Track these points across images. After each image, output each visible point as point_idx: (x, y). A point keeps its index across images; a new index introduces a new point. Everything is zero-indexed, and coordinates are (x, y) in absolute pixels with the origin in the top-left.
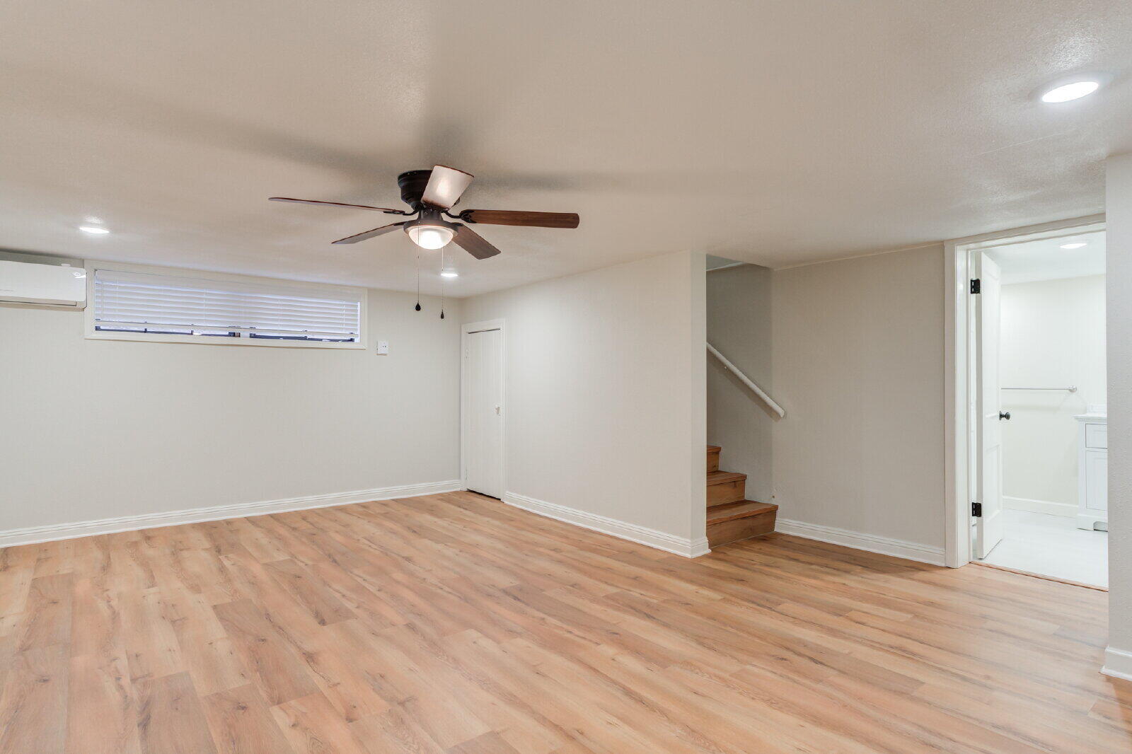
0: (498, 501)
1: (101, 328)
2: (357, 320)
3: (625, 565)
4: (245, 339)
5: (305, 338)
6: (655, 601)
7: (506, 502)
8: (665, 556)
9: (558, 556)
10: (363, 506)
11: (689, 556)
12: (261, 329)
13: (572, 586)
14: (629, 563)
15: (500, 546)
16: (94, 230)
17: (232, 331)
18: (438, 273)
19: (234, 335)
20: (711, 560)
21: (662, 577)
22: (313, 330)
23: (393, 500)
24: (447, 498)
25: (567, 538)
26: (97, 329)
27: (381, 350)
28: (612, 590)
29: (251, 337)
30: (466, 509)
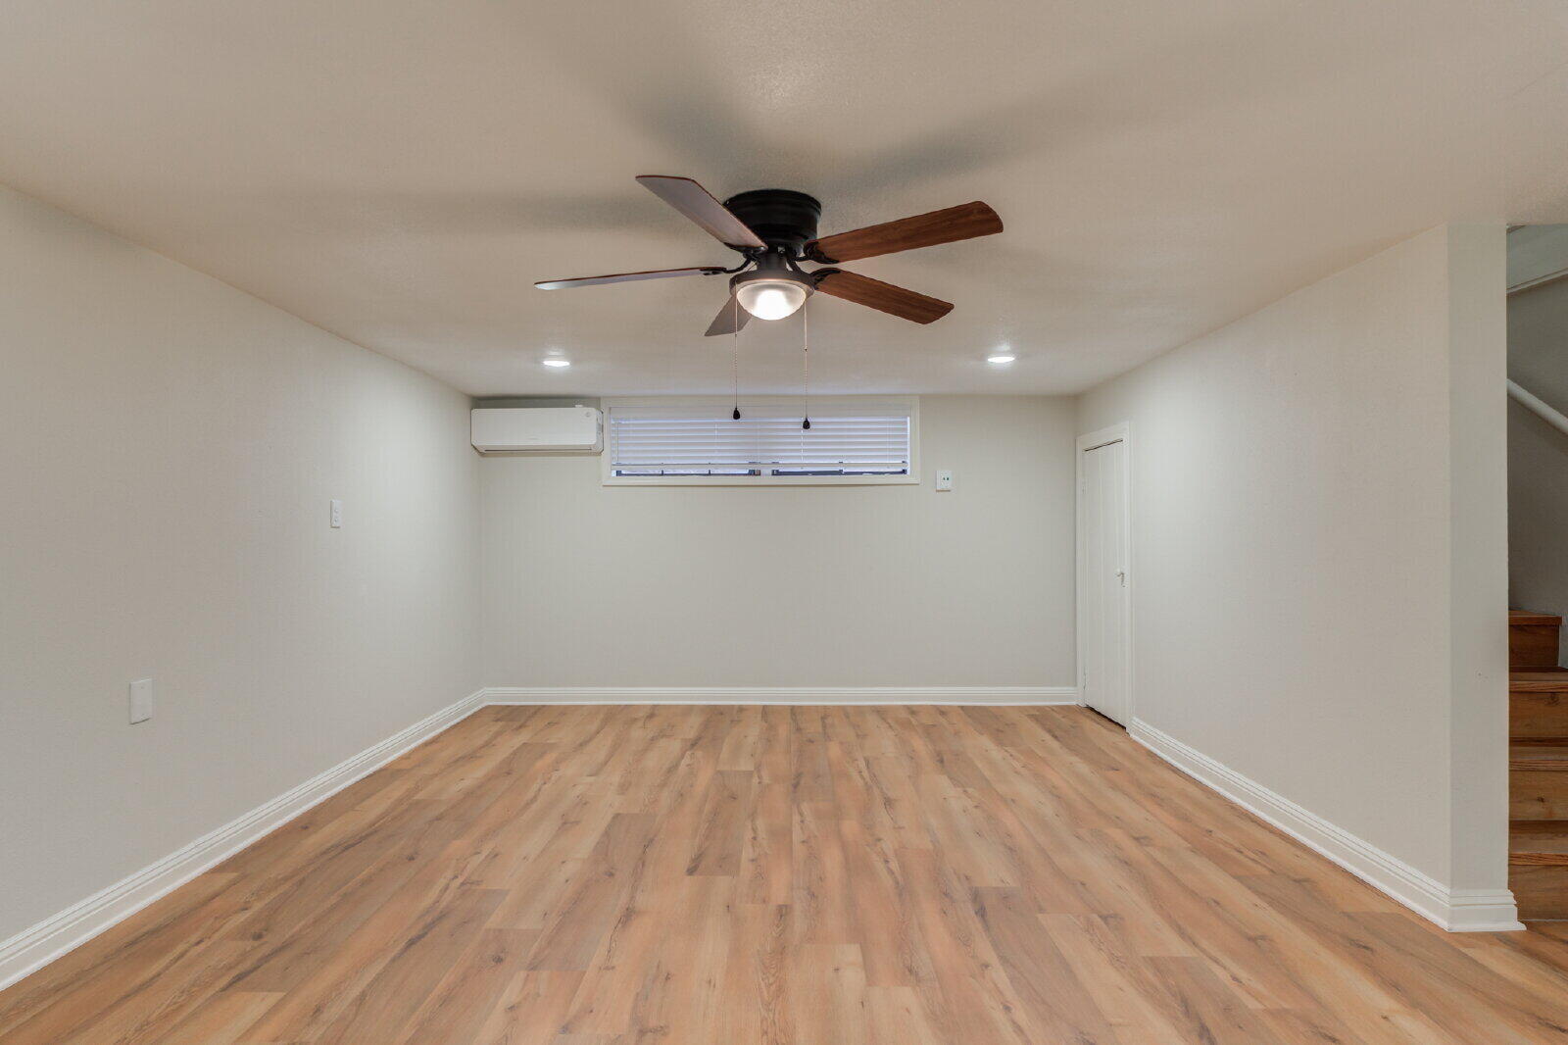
0: (1120, 729)
1: (623, 472)
2: (906, 443)
3: (1259, 901)
4: (766, 478)
5: (840, 473)
6: (1252, 1004)
7: (1133, 736)
8: (1380, 908)
9: (1133, 851)
10: (912, 711)
11: (1444, 924)
12: (787, 462)
13: (1104, 918)
14: (1274, 902)
15: (1048, 809)
16: (556, 363)
17: (752, 467)
18: (983, 357)
19: (752, 473)
20: (1505, 950)
21: (1326, 957)
22: (852, 462)
23: (962, 707)
24: (1042, 716)
25: (1185, 819)
26: (619, 473)
27: (942, 485)
28: (1178, 948)
29: (773, 474)
30: (1056, 737)
